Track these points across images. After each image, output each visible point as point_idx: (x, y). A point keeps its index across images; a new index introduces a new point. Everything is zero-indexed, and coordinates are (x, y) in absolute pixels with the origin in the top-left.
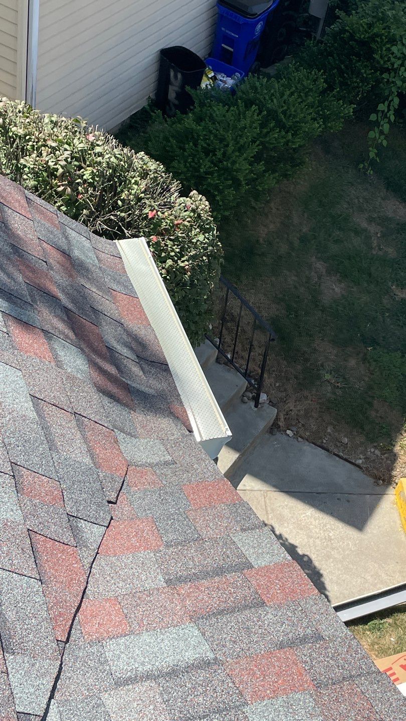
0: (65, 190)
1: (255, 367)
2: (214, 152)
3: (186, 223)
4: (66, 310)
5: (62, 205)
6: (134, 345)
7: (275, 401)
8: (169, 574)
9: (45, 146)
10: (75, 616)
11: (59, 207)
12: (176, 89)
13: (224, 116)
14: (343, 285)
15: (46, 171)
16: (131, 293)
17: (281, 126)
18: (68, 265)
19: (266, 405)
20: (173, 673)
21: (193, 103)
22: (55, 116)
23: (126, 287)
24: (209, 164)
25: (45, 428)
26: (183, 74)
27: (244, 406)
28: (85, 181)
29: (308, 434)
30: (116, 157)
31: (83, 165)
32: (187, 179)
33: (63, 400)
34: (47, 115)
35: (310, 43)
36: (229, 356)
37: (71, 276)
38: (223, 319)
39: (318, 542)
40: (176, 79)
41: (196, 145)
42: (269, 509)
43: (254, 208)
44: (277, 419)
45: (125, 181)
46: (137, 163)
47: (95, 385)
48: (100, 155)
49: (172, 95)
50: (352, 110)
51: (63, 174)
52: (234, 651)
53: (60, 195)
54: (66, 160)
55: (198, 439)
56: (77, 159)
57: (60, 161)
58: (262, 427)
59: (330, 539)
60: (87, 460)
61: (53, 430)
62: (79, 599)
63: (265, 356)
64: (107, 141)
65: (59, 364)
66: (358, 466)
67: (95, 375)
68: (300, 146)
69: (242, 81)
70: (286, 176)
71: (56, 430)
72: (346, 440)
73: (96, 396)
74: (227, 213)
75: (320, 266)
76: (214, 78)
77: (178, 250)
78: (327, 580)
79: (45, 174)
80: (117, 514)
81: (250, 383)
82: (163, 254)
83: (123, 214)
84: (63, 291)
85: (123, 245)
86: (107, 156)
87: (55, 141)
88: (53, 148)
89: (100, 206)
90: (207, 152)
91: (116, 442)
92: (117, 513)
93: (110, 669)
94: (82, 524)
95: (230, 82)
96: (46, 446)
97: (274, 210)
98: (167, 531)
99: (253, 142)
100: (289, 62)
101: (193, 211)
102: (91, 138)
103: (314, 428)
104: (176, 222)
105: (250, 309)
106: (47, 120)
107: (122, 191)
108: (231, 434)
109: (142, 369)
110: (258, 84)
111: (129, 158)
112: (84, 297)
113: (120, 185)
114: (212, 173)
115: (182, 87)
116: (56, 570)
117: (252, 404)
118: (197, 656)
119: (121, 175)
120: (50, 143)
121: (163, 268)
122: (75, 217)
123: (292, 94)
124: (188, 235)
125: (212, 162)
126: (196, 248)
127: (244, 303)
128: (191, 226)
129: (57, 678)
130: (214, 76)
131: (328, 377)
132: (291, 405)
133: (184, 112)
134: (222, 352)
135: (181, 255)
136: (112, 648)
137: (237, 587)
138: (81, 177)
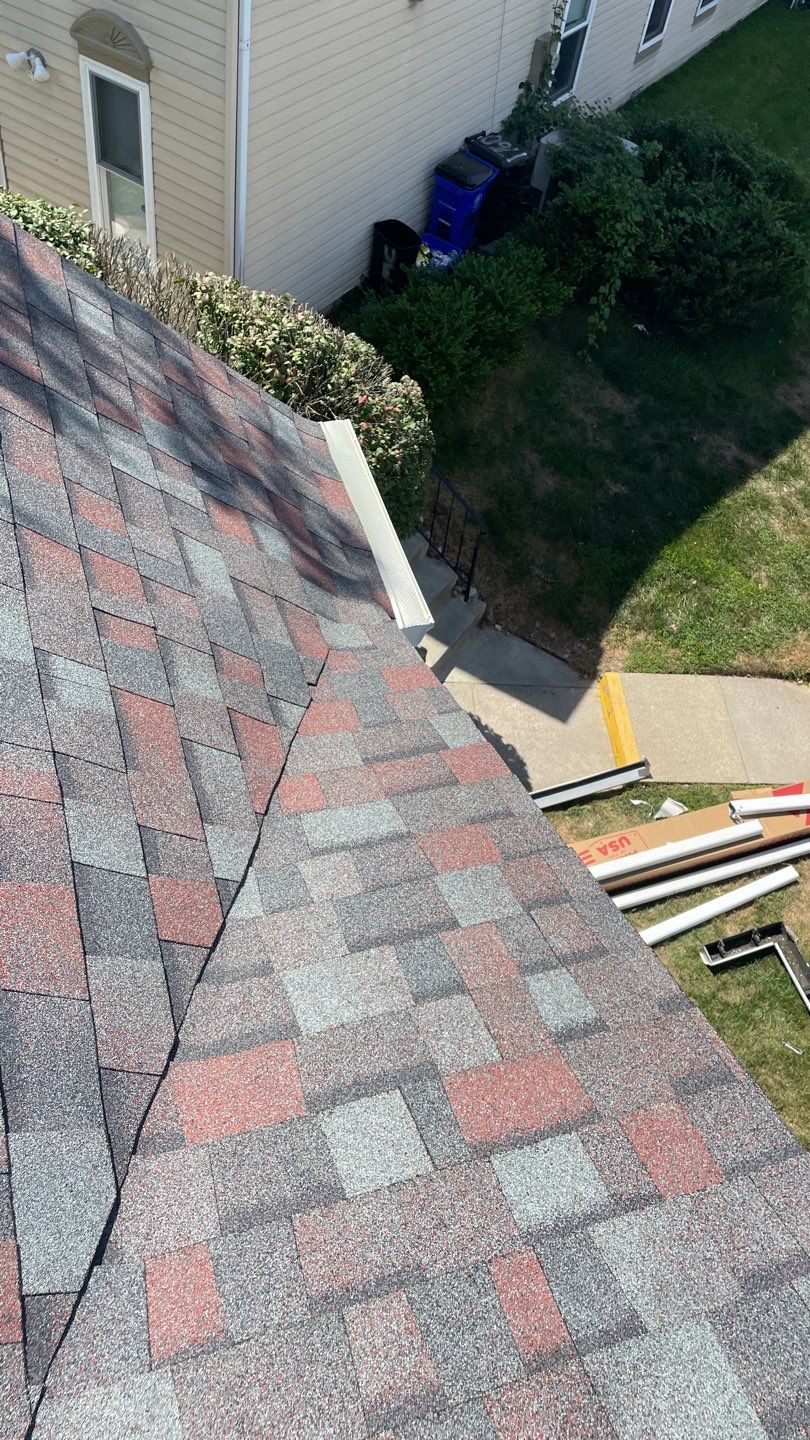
0: (273, 372)
1: (465, 562)
2: (427, 334)
3: (397, 409)
4: (268, 492)
5: (270, 389)
6: (337, 530)
7: (485, 595)
8: (366, 753)
9: (253, 325)
10: (274, 790)
11: (267, 390)
12: (391, 266)
13: (439, 296)
14: (556, 479)
15: (254, 351)
16: (336, 478)
17: (499, 308)
18: (270, 445)
19: (476, 600)
20: (368, 844)
21: (406, 281)
22: (263, 292)
23: (330, 471)
24: (423, 348)
25: (246, 610)
26: (398, 251)
27: (454, 600)
28: (294, 363)
29: (516, 628)
30: (325, 338)
31: (292, 345)
32: (400, 364)
33: (263, 583)
34: (254, 292)
35: (531, 218)
36: (440, 550)
37: (274, 457)
38: (435, 512)
39: (523, 733)
40: (390, 255)
41: (410, 327)
42: (476, 701)
43: (468, 395)
44: (486, 612)
45: (335, 364)
46: (348, 345)
47: (297, 569)
48: (310, 335)
49: (386, 273)
50: (571, 292)
51: (271, 355)
52: (427, 826)
53: (268, 377)
54: (274, 340)
55: (401, 626)
56: (286, 340)
57: (267, 341)
58: (471, 621)
59: (534, 730)
60: (288, 643)
61: (253, 612)
62: (278, 774)
63: (476, 550)
64: (317, 320)
65: (260, 547)
66: (563, 660)
67: (298, 559)
68: (517, 330)
69: (459, 259)
70: (500, 362)
71: (256, 613)
72: (553, 635)
73: (298, 581)
74: (440, 401)
75: (534, 458)
76: (430, 256)
77: (388, 438)
78: (530, 769)
79: (253, 355)
80: (316, 696)
81: (460, 577)
82: (374, 442)
83: (333, 399)
84: (265, 472)
85: (327, 427)
86: (316, 337)
87: (263, 319)
88: (261, 327)
89: (310, 390)
90: (421, 335)
91: (317, 626)
92: (317, 693)
93: (307, 841)
94: (282, 704)
95: (446, 259)
96: (245, 627)
97: (489, 399)
98: (365, 713)
99: (469, 324)
100: (509, 239)
101: (405, 397)
102: (300, 317)
103: (523, 622)
104: (387, 408)
105: (463, 502)
106: (254, 297)
107: (332, 374)
108: (433, 622)
109: (346, 555)
110: (475, 262)
111: (339, 339)
112: (287, 479)
113: (330, 368)
114: (426, 358)
115: (396, 264)
116: (256, 748)
117: (462, 598)
118: (392, 829)
119: (330, 357)
120: (258, 322)
121: (373, 456)
122: (285, 400)
123: (510, 273)
124: (399, 423)
125: (426, 346)
126: (407, 436)
127: (456, 495)
128: (403, 412)
129: (256, 847)
130: (430, 253)
131: (537, 571)
132: (500, 599)
133: (398, 292)
134: (433, 546)
135: (391, 443)
136: (309, 821)
137: (432, 767)
138: (290, 358)
